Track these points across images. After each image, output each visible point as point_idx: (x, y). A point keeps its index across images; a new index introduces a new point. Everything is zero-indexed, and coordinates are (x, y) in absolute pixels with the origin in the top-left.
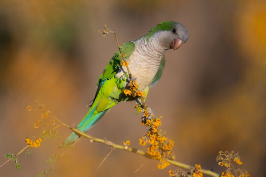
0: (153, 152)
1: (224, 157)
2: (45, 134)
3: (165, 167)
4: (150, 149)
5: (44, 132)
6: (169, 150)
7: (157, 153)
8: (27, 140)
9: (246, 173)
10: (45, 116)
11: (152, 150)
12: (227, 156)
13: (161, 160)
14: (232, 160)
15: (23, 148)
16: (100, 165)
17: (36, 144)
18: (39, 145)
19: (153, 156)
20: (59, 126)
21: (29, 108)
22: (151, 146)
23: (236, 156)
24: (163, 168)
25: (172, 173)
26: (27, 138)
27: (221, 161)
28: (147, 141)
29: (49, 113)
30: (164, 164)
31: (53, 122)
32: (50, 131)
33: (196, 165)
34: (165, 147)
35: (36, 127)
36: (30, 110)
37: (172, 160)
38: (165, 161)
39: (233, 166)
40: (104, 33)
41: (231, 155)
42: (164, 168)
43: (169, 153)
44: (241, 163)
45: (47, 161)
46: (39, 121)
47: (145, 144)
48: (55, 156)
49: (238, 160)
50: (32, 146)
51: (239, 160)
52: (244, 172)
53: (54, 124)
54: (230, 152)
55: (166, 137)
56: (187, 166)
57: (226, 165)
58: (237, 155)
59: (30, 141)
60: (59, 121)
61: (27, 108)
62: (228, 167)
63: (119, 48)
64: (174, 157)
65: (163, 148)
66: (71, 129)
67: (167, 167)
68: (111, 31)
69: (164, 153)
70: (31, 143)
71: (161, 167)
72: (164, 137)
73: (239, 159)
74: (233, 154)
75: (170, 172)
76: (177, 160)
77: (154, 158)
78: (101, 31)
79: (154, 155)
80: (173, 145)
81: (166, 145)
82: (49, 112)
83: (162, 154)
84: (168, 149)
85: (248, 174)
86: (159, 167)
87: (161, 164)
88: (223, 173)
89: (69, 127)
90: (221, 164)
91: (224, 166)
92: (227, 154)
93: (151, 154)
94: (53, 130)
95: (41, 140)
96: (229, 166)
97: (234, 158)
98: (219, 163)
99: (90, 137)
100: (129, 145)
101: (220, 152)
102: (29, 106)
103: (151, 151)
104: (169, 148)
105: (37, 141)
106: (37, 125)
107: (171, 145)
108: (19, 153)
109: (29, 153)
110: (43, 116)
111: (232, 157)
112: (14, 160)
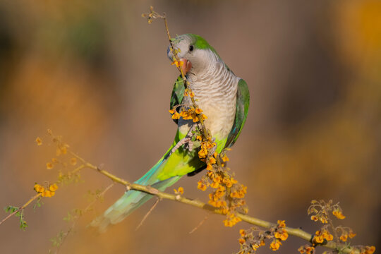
0: (217, 202)
1: (319, 209)
2: (62, 178)
3: (234, 224)
4: (213, 198)
5: (61, 175)
6: (239, 199)
7: (222, 203)
8: (36, 186)
9: (351, 231)
10: (62, 151)
11: (215, 199)
12: (323, 208)
13: (229, 213)
14: (330, 213)
15: (31, 199)
16: (141, 224)
17: (48, 192)
18: (53, 194)
19: (217, 208)
20: (82, 166)
21: (39, 142)
22: (215, 193)
23: (336, 207)
24: (231, 225)
25: (243, 233)
26: (36, 184)
27: (314, 214)
28: (208, 184)
29: (67, 148)
30: (233, 220)
31: (73, 161)
32: (70, 174)
33: (278, 222)
34: (234, 194)
35: (49, 168)
36: (40, 144)
37: (244, 214)
38: (235, 216)
39: (331, 221)
40: (150, 18)
41: (328, 205)
42: (233, 226)
43: (239, 203)
44: (343, 218)
45: (65, 219)
46: (53, 160)
47: (205, 188)
48: (76, 211)
49: (338, 213)
50: (43, 195)
51: (340, 213)
52: (347, 230)
53: (75, 164)
54: (327, 201)
55: (235, 179)
56: (265, 224)
57: (321, 219)
58: (337, 205)
59: (41, 188)
60: (81, 159)
61: (37, 140)
62: (325, 224)
63: (170, 41)
64: (247, 210)
65: (231, 195)
66: (99, 170)
67: (237, 224)
68: (159, 16)
69: (233, 204)
70: (42, 190)
71: (229, 224)
72: (232, 179)
73: (340, 211)
74: (331, 205)
75: (241, 231)
76: (251, 215)
77: (218, 211)
78: (145, 15)
79: (219, 206)
80: (245, 191)
81: (235, 191)
82: (67, 146)
83: (230, 206)
84: (238, 197)
85: (353, 233)
86: (226, 224)
87: (229, 219)
88: (317, 233)
89: (96, 168)
90: (315, 219)
91: (319, 221)
92: (323, 205)
93: (214, 204)
94: (73, 172)
95: (56, 187)
96: (326, 222)
97: (333, 210)
98: (312, 218)
99: (125, 183)
100: (182, 193)
101: (313, 202)
102: (38, 139)
103: (213, 200)
104: (240, 195)
105: (51, 188)
106: (50, 166)
107: (243, 191)
108: (25, 206)
109: (39, 205)
110: (59, 152)
111: (329, 209)
112: (18, 215)
